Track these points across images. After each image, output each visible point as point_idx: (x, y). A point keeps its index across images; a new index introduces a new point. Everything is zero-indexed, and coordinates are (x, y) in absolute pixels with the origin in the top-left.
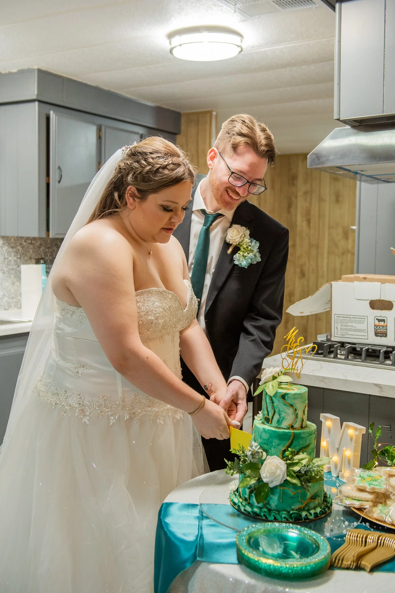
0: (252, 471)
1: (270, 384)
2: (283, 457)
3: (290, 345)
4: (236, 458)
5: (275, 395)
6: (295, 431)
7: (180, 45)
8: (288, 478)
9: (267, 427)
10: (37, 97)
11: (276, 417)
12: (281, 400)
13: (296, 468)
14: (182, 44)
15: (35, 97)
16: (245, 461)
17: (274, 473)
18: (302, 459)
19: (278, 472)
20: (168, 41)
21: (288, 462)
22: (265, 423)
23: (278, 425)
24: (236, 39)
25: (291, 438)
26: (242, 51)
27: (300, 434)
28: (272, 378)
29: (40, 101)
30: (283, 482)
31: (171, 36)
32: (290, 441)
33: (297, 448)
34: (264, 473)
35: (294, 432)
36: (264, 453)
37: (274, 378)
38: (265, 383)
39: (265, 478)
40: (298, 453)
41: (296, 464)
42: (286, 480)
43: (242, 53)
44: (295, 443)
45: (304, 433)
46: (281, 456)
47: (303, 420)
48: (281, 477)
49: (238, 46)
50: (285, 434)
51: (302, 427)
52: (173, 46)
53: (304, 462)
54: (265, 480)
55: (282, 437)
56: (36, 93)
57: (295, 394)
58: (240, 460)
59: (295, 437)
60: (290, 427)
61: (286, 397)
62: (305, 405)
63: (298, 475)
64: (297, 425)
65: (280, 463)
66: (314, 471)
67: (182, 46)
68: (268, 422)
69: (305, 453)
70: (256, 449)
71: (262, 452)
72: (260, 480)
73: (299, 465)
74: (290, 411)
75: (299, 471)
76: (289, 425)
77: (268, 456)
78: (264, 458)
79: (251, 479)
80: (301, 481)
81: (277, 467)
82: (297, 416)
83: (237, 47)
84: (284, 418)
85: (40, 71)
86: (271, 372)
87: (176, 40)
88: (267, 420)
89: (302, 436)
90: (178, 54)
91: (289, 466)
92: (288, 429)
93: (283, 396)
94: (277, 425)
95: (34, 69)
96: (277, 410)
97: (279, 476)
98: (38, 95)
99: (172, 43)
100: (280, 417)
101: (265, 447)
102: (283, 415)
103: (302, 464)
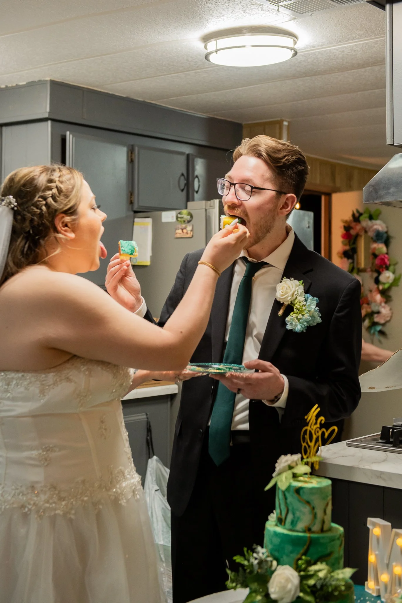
0: (259, 584)
1: (284, 476)
2: (298, 569)
3: (311, 427)
4: (240, 568)
5: (289, 488)
6: (313, 535)
7: (216, 51)
8: (301, 595)
9: (280, 530)
10: (49, 115)
11: (290, 517)
12: (296, 495)
13: (312, 582)
14: (218, 48)
15: (46, 116)
16: (251, 572)
17: (284, 588)
18: (320, 571)
19: (289, 586)
20: (201, 45)
21: (302, 573)
22: (279, 524)
23: (293, 527)
24: (288, 41)
25: (307, 544)
26: (296, 53)
27: (318, 539)
28: (287, 468)
29: (53, 120)
30: (294, 599)
31: (206, 39)
32: (305, 547)
33: (316, 557)
34: (272, 588)
35: (310, 537)
36: (275, 563)
37: (290, 467)
38: (279, 474)
39: (274, 593)
40: (315, 563)
41: (310, 577)
42: (299, 597)
43: (295, 57)
44: (312, 550)
45: (323, 538)
46: (295, 566)
47: (323, 522)
48: (292, 592)
49: (291, 49)
50: (299, 538)
51: (322, 531)
52: (209, 51)
53: (321, 575)
54: (273, 596)
55: (295, 542)
56: (48, 110)
57: (312, 489)
58: (245, 570)
59: (312, 542)
60: (307, 530)
61: (301, 492)
62: (325, 503)
63: (314, 590)
64: (316, 527)
65: (292, 575)
66: (331, 585)
67: (218, 52)
68: (281, 523)
69: (324, 564)
70: (264, 557)
71: (271, 562)
72: (267, 595)
73: (315, 577)
74: (306, 509)
75: (315, 585)
76: (306, 527)
77: (279, 567)
78: (273, 568)
79: (257, 595)
80: (316, 598)
81: (288, 580)
82: (315, 516)
83: (289, 50)
84: (298, 519)
85: (53, 83)
86: (287, 461)
87: (212, 45)
88: (281, 521)
89: (322, 541)
90: (214, 59)
91: (303, 579)
92: (304, 532)
93: (298, 491)
94: (291, 527)
95: (47, 81)
96: (290, 508)
97: (290, 591)
98: (50, 113)
99: (208, 47)
100: (294, 517)
101: (277, 554)
102: (298, 514)
103: (318, 576)
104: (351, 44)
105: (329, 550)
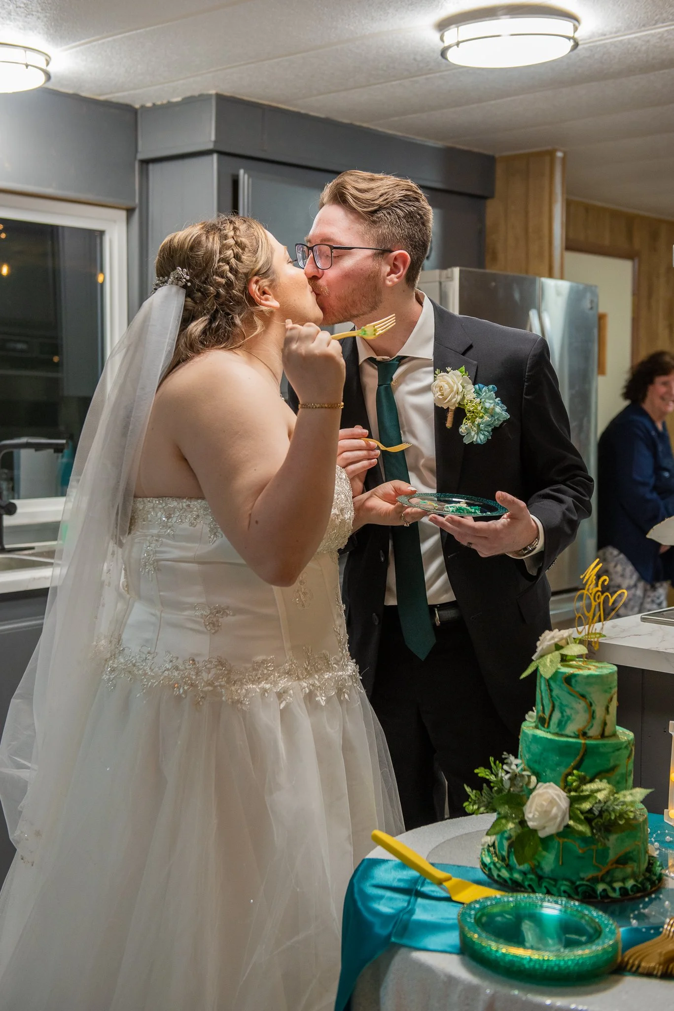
0: (510, 808)
1: (548, 658)
2: (567, 788)
3: (588, 590)
4: (485, 785)
5: (556, 673)
6: (588, 742)
7: (458, 44)
8: (571, 823)
9: (540, 733)
10: (215, 146)
11: (556, 716)
12: (565, 686)
13: (586, 806)
14: (460, 40)
15: (210, 146)
16: (500, 791)
17: (546, 813)
18: (599, 790)
19: (554, 810)
20: (436, 36)
21: (573, 794)
22: (540, 726)
23: (560, 730)
24: (565, 27)
25: (581, 754)
26: (576, 45)
27: (596, 747)
28: (554, 648)
29: (221, 153)
30: (561, 829)
31: (443, 26)
32: (578, 758)
33: (593, 771)
34: (530, 812)
35: (585, 744)
36: (534, 779)
37: (558, 647)
38: (542, 656)
39: (531, 820)
40: (592, 781)
41: (586, 798)
42: (568, 826)
43: (576, 51)
44: (587, 762)
45: (604, 745)
46: (562, 784)
47: (605, 724)
48: (559, 819)
49: (569, 38)
50: (569, 745)
51: (603, 736)
52: (446, 44)
53: (601, 796)
54: (531, 824)
55: (564, 750)
56: (213, 138)
57: (589, 677)
58: (491, 788)
59: (587, 752)
60: (580, 734)
61: (573, 681)
62: (608, 696)
63: (589, 818)
64: (594, 731)
65: (558, 796)
66: (614, 810)
67: (461, 44)
68: (543, 726)
69: (605, 781)
70: (518, 770)
71: (529, 777)
72: (523, 823)
73: (591, 799)
74: (581, 705)
75: (590, 811)
76: (579, 730)
77: (540, 784)
78: (532, 786)
79: (508, 821)
80: (592, 828)
81: (552, 802)
82: (592, 716)
83: (567, 40)
84: (569, 718)
85: (222, 99)
86: (553, 638)
87: (452, 35)
88: (543, 722)
89: (601, 750)
90: (455, 57)
91: (573, 801)
92: (577, 737)
93: (569, 680)
94: (557, 730)
95: (211, 95)
96: (557, 704)
97: (555, 817)
98: (216, 142)
99: (445, 38)
100: (563, 716)
101: (537, 767)
102: (568, 712)
103: (596, 798)
104: (660, 30)
105: (612, 763)
